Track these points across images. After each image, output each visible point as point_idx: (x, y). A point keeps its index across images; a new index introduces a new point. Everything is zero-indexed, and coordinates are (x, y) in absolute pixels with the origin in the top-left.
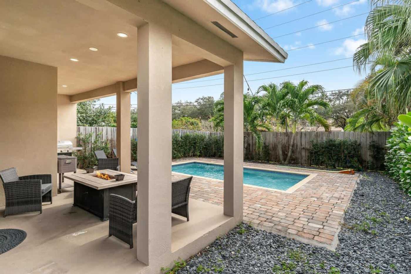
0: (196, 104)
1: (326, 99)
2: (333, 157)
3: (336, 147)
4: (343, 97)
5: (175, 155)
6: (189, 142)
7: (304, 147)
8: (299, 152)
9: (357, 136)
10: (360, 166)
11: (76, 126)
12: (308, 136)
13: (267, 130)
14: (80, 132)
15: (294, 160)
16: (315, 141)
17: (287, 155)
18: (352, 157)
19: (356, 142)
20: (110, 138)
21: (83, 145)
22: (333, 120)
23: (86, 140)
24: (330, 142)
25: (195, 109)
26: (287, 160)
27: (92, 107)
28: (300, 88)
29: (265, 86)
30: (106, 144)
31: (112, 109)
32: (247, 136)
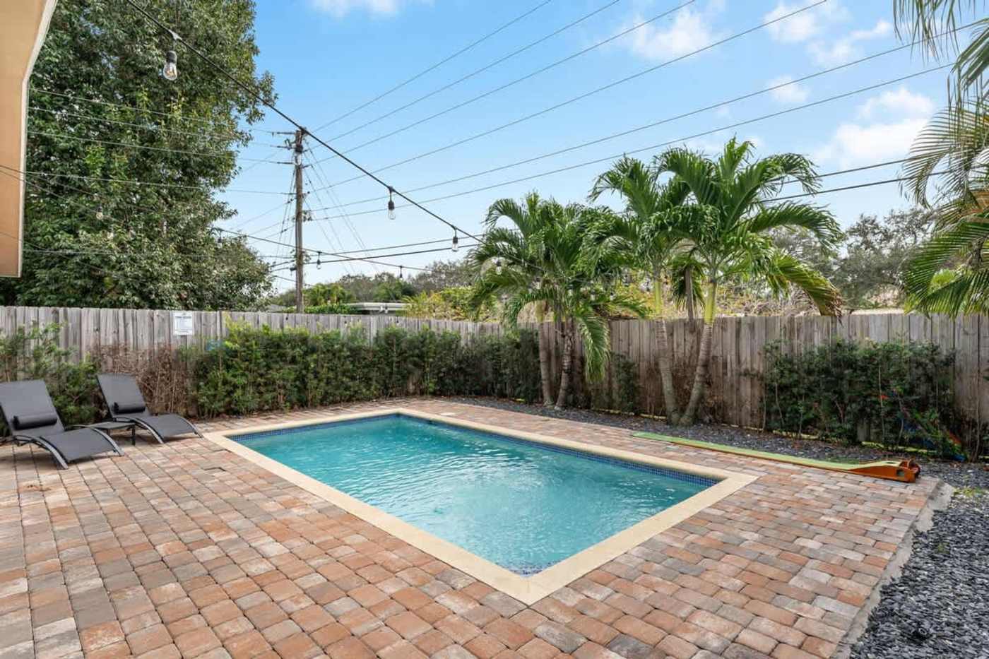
1: (875, 234)
2: (846, 405)
3: (855, 370)
4: (925, 226)
6: (398, 354)
7: (749, 367)
8: (732, 386)
9: (942, 329)
10: (951, 441)
12: (760, 332)
13: (633, 314)
15: (712, 413)
16: (784, 350)
17: (688, 394)
18: (922, 406)
19: (934, 349)
22: (894, 290)
24: (836, 351)
26: (688, 412)
28: (727, 167)
32: (570, 335)
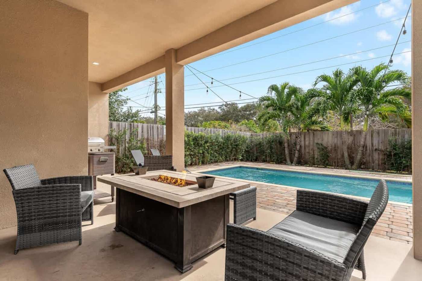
0: (219, 110)
5: (216, 159)
6: (231, 144)
7: (377, 147)
8: (370, 155)
11: (108, 121)
12: (382, 135)
14: (113, 128)
15: (364, 164)
16: (393, 141)
17: (355, 158)
20: (146, 136)
21: (116, 144)
23: (120, 137)
25: (218, 115)
26: (355, 165)
27: (120, 111)
28: (375, 74)
29: (325, 75)
30: (142, 143)
31: (140, 113)
32: (300, 137)
